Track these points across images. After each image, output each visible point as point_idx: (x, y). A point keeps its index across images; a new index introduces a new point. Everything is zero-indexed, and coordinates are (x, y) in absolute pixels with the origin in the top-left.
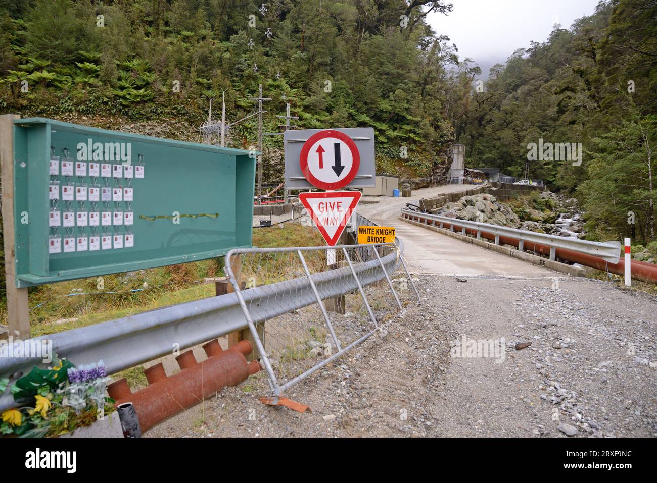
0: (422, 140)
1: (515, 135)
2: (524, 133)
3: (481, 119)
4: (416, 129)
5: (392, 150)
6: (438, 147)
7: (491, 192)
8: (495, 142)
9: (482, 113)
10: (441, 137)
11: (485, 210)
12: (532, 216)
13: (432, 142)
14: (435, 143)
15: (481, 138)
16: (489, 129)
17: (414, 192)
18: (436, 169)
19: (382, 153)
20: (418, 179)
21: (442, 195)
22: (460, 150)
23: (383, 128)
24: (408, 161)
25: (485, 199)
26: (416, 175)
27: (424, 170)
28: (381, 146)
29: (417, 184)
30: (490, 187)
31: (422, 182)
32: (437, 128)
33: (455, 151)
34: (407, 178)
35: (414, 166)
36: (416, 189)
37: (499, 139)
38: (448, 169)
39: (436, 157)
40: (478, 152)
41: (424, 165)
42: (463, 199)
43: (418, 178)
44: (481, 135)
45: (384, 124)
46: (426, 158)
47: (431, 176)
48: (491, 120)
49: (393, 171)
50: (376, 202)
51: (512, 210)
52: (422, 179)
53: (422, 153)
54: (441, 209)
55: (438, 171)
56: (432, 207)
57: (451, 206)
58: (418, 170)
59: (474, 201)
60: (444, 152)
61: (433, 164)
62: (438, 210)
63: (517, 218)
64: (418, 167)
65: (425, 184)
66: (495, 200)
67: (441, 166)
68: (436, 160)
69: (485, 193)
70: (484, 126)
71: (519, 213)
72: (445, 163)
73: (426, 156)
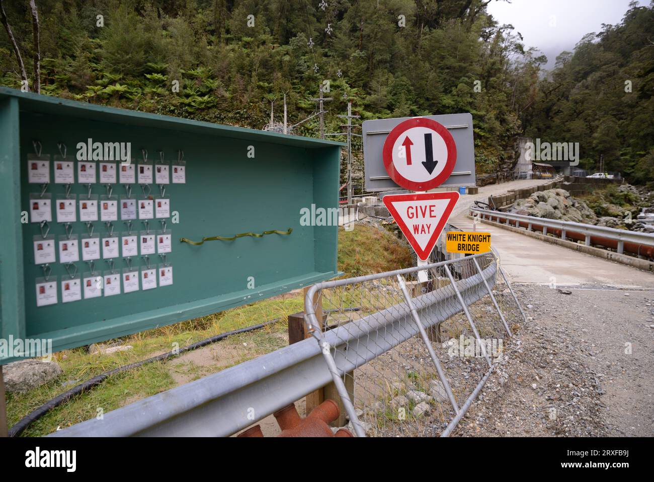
0: (487, 135)
1: (586, 125)
2: (597, 123)
3: (548, 110)
4: (481, 124)
6: (505, 141)
7: (564, 187)
8: (564, 134)
9: (550, 104)
10: (508, 130)
11: (559, 206)
12: (610, 211)
13: (498, 136)
14: (501, 137)
15: (548, 130)
16: (557, 120)
17: (480, 189)
18: (502, 164)
20: (484, 175)
21: (512, 192)
26: (481, 172)
27: (491, 165)
29: (483, 180)
30: (562, 182)
31: (489, 178)
32: (503, 121)
33: (523, 145)
35: (479, 163)
36: (483, 186)
37: (569, 130)
38: (515, 164)
39: (503, 152)
41: (490, 161)
42: (535, 195)
44: (549, 127)
46: (492, 154)
47: (498, 171)
48: (559, 111)
51: (588, 205)
52: (489, 175)
53: (488, 149)
54: (511, 206)
55: (505, 167)
56: (502, 205)
57: (521, 203)
58: (484, 166)
59: (546, 197)
60: (510, 147)
61: (500, 159)
62: (508, 207)
63: (594, 213)
64: (483, 163)
65: (491, 181)
66: (569, 195)
67: (508, 161)
68: (503, 155)
69: (557, 188)
70: (552, 118)
71: (595, 208)
72: (512, 158)
73: (492, 152)
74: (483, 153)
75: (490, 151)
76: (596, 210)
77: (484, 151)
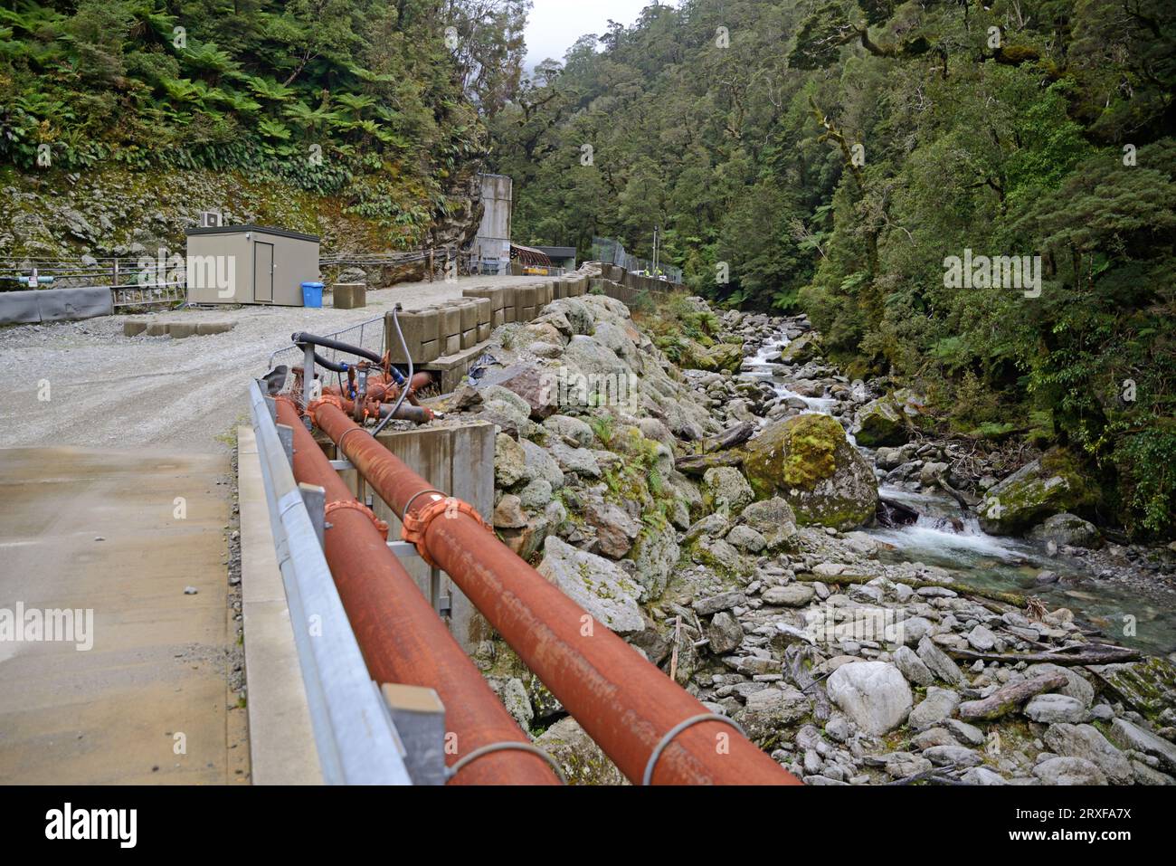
0: (399, 142)
1: (603, 179)
2: (623, 173)
3: (530, 144)
4: (382, 110)
6: (447, 168)
7: (610, 291)
8: (564, 191)
9: (534, 130)
10: (455, 140)
12: (696, 355)
13: (429, 149)
14: (436, 151)
15: (531, 184)
16: (548, 165)
17: (370, 296)
18: (440, 230)
19: (275, 171)
20: (390, 255)
21: (480, 294)
22: (501, 188)
23: (279, 97)
24: (358, 202)
25: (609, 310)
26: (383, 245)
27: (409, 228)
28: (271, 152)
29: (387, 269)
30: (601, 277)
31: (404, 263)
33: (488, 191)
34: (357, 252)
35: (376, 218)
36: (386, 286)
37: (571, 185)
38: (472, 233)
39: (442, 197)
41: (407, 216)
42: (556, 311)
43: (389, 253)
44: (531, 178)
45: (281, 86)
46: (412, 196)
47: (429, 246)
48: (551, 148)
52: (402, 254)
53: (400, 181)
54: (481, 354)
55: (447, 238)
58: (389, 228)
59: (588, 317)
60: (460, 186)
61: (434, 214)
62: (470, 359)
64: (388, 218)
65: (411, 271)
67: (455, 223)
68: (442, 204)
69: (595, 294)
70: (538, 160)
71: (668, 349)
72: (465, 217)
73: (413, 190)
74: (388, 190)
75: (409, 190)
76: (670, 352)
77: (391, 187)
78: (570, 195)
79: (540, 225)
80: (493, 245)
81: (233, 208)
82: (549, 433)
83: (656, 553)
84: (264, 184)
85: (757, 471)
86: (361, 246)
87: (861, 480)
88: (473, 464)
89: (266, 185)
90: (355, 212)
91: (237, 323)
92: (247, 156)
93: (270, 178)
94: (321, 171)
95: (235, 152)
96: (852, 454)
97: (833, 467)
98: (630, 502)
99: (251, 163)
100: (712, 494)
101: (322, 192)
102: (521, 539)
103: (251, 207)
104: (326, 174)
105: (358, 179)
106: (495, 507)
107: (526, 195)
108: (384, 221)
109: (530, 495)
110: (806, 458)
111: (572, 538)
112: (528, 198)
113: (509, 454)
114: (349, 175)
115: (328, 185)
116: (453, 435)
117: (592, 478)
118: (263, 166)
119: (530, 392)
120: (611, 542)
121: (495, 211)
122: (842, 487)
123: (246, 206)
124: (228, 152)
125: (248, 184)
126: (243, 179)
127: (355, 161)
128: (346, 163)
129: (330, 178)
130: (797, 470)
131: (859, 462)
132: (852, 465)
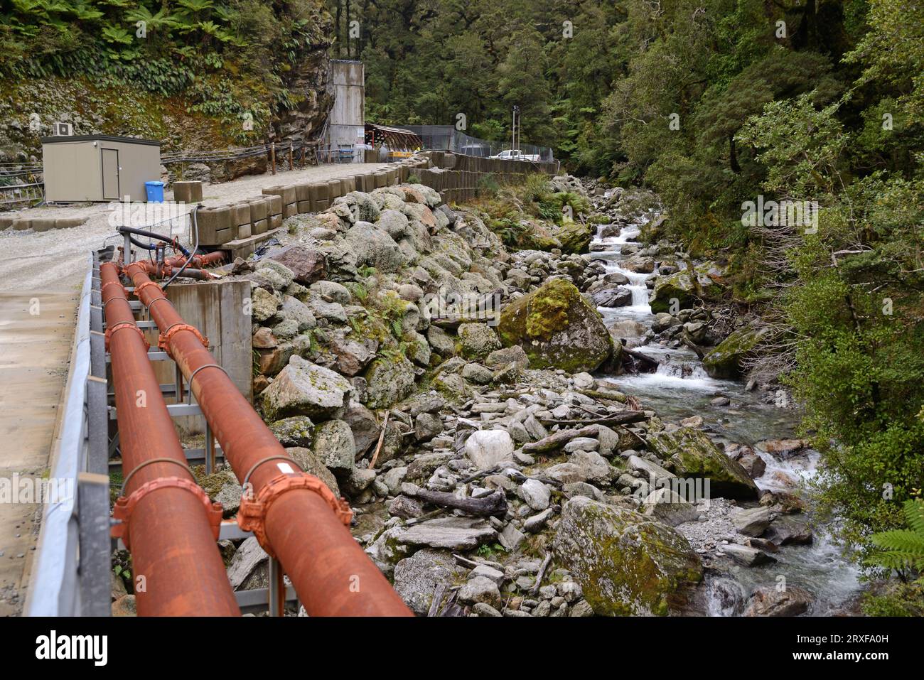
0: (239, 42)
1: (485, 47)
2: (505, 41)
4: (220, 11)
5: (151, 69)
6: (289, 62)
7: (428, 180)
10: (295, 34)
11: (411, 232)
12: (536, 236)
13: (269, 46)
14: (278, 50)
15: (409, 55)
16: (428, 33)
18: (285, 123)
19: (120, 75)
20: (233, 151)
21: (274, 193)
22: (353, 74)
24: (201, 101)
25: (410, 198)
26: (226, 141)
28: (115, 57)
29: (229, 164)
30: (426, 166)
31: (246, 157)
32: (281, 9)
33: (340, 78)
34: (201, 149)
35: (218, 115)
36: (229, 180)
37: (451, 57)
38: (320, 123)
39: (285, 91)
40: (405, 89)
41: (248, 113)
42: (342, 203)
43: (232, 149)
44: (410, 48)
46: (253, 93)
47: (271, 140)
48: (430, 14)
49: (155, 129)
50: (74, 224)
51: (486, 224)
52: (244, 149)
53: (241, 79)
54: (269, 237)
55: (292, 130)
56: (235, 234)
57: (301, 225)
58: (231, 125)
59: (376, 207)
60: (304, 78)
61: (276, 108)
62: (257, 241)
63: (501, 243)
64: (230, 116)
65: (253, 165)
66: (440, 200)
67: (301, 115)
68: (284, 98)
69: (411, 182)
70: (417, 28)
71: (504, 231)
72: (311, 108)
73: (253, 88)
74: (229, 88)
75: (249, 88)
76: (506, 234)
77: (232, 85)
78: (449, 67)
79: (419, 101)
80: (347, 132)
81: (82, 112)
82: (312, 293)
83: (387, 376)
84: (110, 88)
85: (506, 327)
86: (205, 143)
87: (593, 333)
88: (235, 305)
89: (112, 88)
90: (199, 111)
91: (88, 219)
92: (92, 62)
93: (116, 82)
94: (164, 73)
95: (81, 59)
96: (585, 311)
97: (566, 322)
98: (370, 341)
99: (97, 68)
100: (462, 343)
101: (166, 93)
102: (272, 356)
103: (99, 111)
104: (169, 76)
105: (200, 78)
106: (253, 334)
107: (405, 68)
108: (226, 118)
109: (280, 329)
110: (544, 316)
111: (317, 361)
112: (407, 71)
113: (264, 301)
114: (192, 76)
115: (171, 86)
116: (220, 287)
117: (340, 323)
118: (108, 70)
119: (299, 264)
120: (347, 365)
121: (348, 97)
122: (576, 339)
123: (95, 110)
124: (75, 59)
125: (95, 89)
126: (90, 84)
127: (197, 62)
128: (187, 64)
129: (173, 79)
130: (537, 325)
131: (591, 318)
132: (585, 320)
